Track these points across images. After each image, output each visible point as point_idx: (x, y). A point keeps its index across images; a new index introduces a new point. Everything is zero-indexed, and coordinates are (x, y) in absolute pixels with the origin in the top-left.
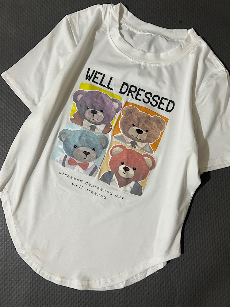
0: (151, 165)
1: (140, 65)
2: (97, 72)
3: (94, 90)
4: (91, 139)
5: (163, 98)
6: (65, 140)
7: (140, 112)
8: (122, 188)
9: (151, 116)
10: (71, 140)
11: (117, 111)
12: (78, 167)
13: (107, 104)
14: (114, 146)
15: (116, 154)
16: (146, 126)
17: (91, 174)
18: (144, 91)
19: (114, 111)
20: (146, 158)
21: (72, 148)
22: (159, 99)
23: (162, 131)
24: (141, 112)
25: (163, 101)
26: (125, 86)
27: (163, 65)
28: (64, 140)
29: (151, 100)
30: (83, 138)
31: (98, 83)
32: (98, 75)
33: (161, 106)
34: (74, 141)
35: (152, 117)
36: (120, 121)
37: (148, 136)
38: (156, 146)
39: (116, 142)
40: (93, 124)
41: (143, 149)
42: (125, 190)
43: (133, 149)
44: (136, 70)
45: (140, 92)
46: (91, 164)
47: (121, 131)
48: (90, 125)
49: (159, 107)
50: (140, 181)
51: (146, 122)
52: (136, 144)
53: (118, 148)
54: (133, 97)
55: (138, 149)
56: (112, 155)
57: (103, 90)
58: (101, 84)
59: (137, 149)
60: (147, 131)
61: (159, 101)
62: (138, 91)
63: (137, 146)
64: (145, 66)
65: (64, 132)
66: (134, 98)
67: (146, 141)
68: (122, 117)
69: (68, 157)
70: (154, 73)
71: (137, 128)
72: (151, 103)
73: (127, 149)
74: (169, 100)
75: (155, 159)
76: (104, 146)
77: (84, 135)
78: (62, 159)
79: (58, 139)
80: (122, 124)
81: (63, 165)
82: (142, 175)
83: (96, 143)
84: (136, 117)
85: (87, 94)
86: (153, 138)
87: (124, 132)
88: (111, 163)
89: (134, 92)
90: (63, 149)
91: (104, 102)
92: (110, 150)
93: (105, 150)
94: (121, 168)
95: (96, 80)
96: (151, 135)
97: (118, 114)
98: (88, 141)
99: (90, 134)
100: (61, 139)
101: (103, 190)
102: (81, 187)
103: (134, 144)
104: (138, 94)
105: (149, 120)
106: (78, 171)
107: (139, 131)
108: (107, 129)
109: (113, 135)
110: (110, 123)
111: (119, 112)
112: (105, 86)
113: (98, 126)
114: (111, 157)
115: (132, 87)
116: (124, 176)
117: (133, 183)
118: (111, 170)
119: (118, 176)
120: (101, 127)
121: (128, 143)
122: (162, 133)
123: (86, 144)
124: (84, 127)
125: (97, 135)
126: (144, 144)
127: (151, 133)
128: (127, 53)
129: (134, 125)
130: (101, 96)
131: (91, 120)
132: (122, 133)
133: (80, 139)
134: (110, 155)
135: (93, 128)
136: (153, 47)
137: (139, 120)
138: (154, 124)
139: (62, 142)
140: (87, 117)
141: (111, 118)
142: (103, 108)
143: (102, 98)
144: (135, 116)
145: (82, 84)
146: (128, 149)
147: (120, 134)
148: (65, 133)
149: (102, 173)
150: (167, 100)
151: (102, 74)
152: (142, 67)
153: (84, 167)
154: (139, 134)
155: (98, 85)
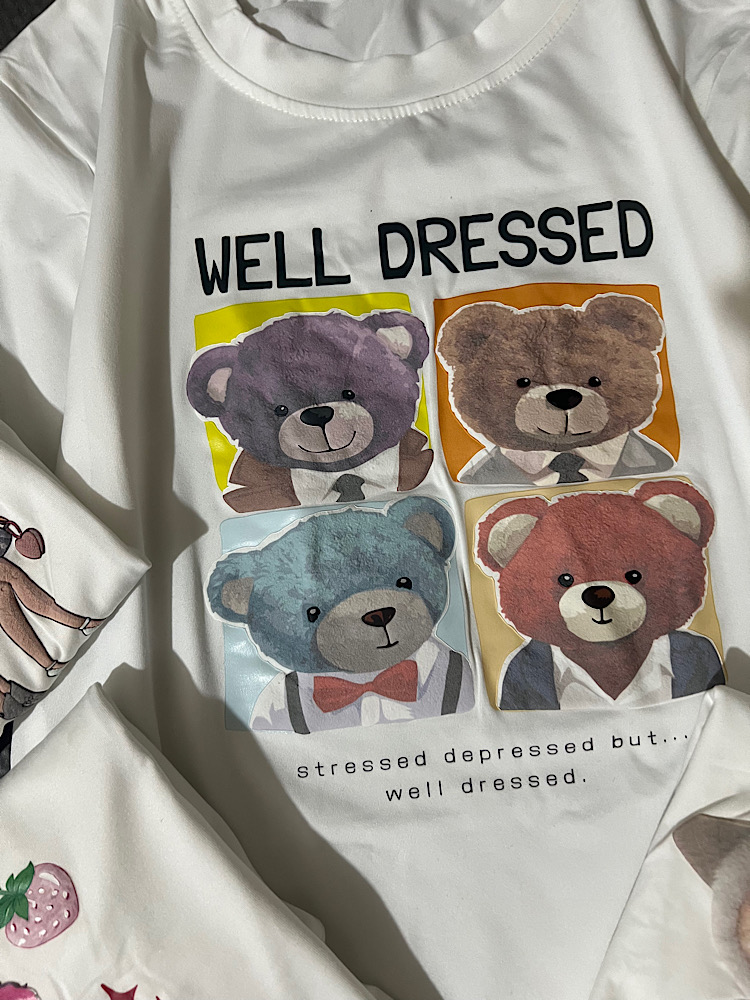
0: (696, 521)
1: (412, 121)
2: (242, 241)
3: (270, 322)
4: (369, 543)
5: (584, 211)
6: (251, 606)
7: (522, 312)
8: (627, 697)
9: (575, 309)
10: (279, 591)
11: (415, 360)
12: (370, 702)
13: (357, 351)
14: (483, 519)
15: (511, 552)
16: (579, 359)
17: (449, 705)
18: (488, 217)
19: (403, 369)
20: (655, 502)
21: (302, 628)
22: (569, 221)
23: (659, 349)
24: (527, 310)
25: (594, 220)
26: (394, 239)
27: (507, 72)
28: (243, 609)
29: (541, 241)
30: (329, 554)
31: (268, 285)
32: (251, 251)
33: (596, 245)
34: (293, 593)
35: (583, 308)
36: (451, 400)
37: (613, 402)
38: (668, 427)
39: (483, 498)
40: (339, 474)
41: (620, 469)
42: (647, 698)
43: (574, 490)
44: (409, 147)
45: (475, 231)
46: (428, 659)
47: (480, 437)
48: (330, 485)
49: (589, 257)
50: (690, 621)
51: (568, 344)
52: (581, 462)
53: (506, 521)
54: (454, 269)
55: (599, 478)
56: (495, 567)
57: (305, 304)
58: (284, 282)
59: (595, 482)
60: (593, 383)
61: (574, 231)
62: (460, 230)
63: (591, 467)
64: (438, 115)
65: (229, 574)
66: (460, 266)
67: (616, 425)
68: (451, 377)
69: (306, 680)
70: (491, 123)
71: (545, 390)
72: (545, 253)
73: (550, 503)
74: (615, 207)
75: (698, 487)
76: (438, 546)
77: (326, 543)
78: (282, 704)
79: (214, 618)
80: (471, 405)
81: (300, 726)
82: (682, 590)
83: (398, 547)
84: (516, 344)
85: (244, 357)
86: (638, 397)
87: (497, 437)
88: (512, 606)
89: (448, 241)
90: (262, 655)
91: (338, 354)
92: (475, 550)
93: (455, 562)
94: (572, 604)
95: (252, 275)
96: (619, 388)
97: (427, 372)
98: (358, 561)
99: (352, 524)
100: (228, 614)
101: (544, 750)
102: (434, 789)
103: (569, 468)
104: (468, 245)
105: (577, 331)
106: (383, 720)
107: (563, 400)
108: (415, 462)
109: (452, 477)
110: (413, 426)
111: (428, 363)
112: (306, 283)
113: (367, 470)
114: (496, 575)
115: (428, 228)
116: (604, 634)
117: (661, 647)
118: (528, 639)
119: (579, 650)
120: (382, 469)
121: (542, 474)
122: (663, 355)
123: (357, 579)
124: (309, 504)
125: (384, 512)
126: (616, 444)
127: (616, 381)
128: (329, 95)
129: (523, 384)
130: (312, 332)
131: (325, 459)
132: (490, 446)
133: (316, 567)
134: (486, 570)
135: (350, 489)
136: (427, 23)
137: (533, 349)
138: (608, 334)
139: (241, 625)
140: (300, 456)
141: (407, 406)
142: (349, 379)
143: (320, 339)
144: (507, 345)
145: (200, 323)
146: (554, 501)
147: (482, 454)
148: (236, 577)
149: (492, 673)
150: (607, 206)
151: (264, 238)
152: (426, 121)
153: (401, 685)
154: (569, 412)
155: (275, 293)
